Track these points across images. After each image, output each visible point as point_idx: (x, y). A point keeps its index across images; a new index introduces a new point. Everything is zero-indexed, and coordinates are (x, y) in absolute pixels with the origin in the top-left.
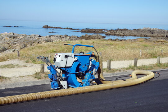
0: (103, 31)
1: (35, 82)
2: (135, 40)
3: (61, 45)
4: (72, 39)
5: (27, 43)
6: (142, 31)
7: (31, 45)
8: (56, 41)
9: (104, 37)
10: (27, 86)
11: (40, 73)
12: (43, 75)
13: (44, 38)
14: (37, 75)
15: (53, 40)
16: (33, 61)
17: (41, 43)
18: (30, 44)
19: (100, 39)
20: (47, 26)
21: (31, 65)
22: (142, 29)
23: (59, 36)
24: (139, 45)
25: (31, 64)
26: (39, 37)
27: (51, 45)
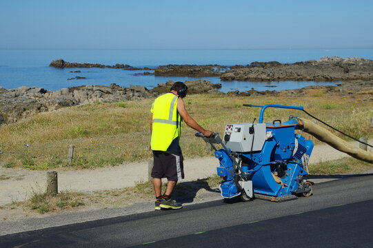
0: (216, 69)
1: (33, 221)
2: (300, 91)
3: (101, 113)
4: (131, 94)
5: (8, 110)
6: (320, 66)
7: (20, 115)
8: (86, 102)
9: (219, 86)
10: (10, 233)
11: (45, 195)
12: (54, 201)
13: (54, 95)
14: (38, 202)
15: (79, 101)
16: (25, 164)
17: (47, 110)
18: (15, 114)
19: (206, 91)
20: (62, 61)
21: (20, 173)
22: (319, 60)
23: (95, 88)
24: (311, 107)
25: (20, 171)
26: (40, 95)
27: (73, 116)
